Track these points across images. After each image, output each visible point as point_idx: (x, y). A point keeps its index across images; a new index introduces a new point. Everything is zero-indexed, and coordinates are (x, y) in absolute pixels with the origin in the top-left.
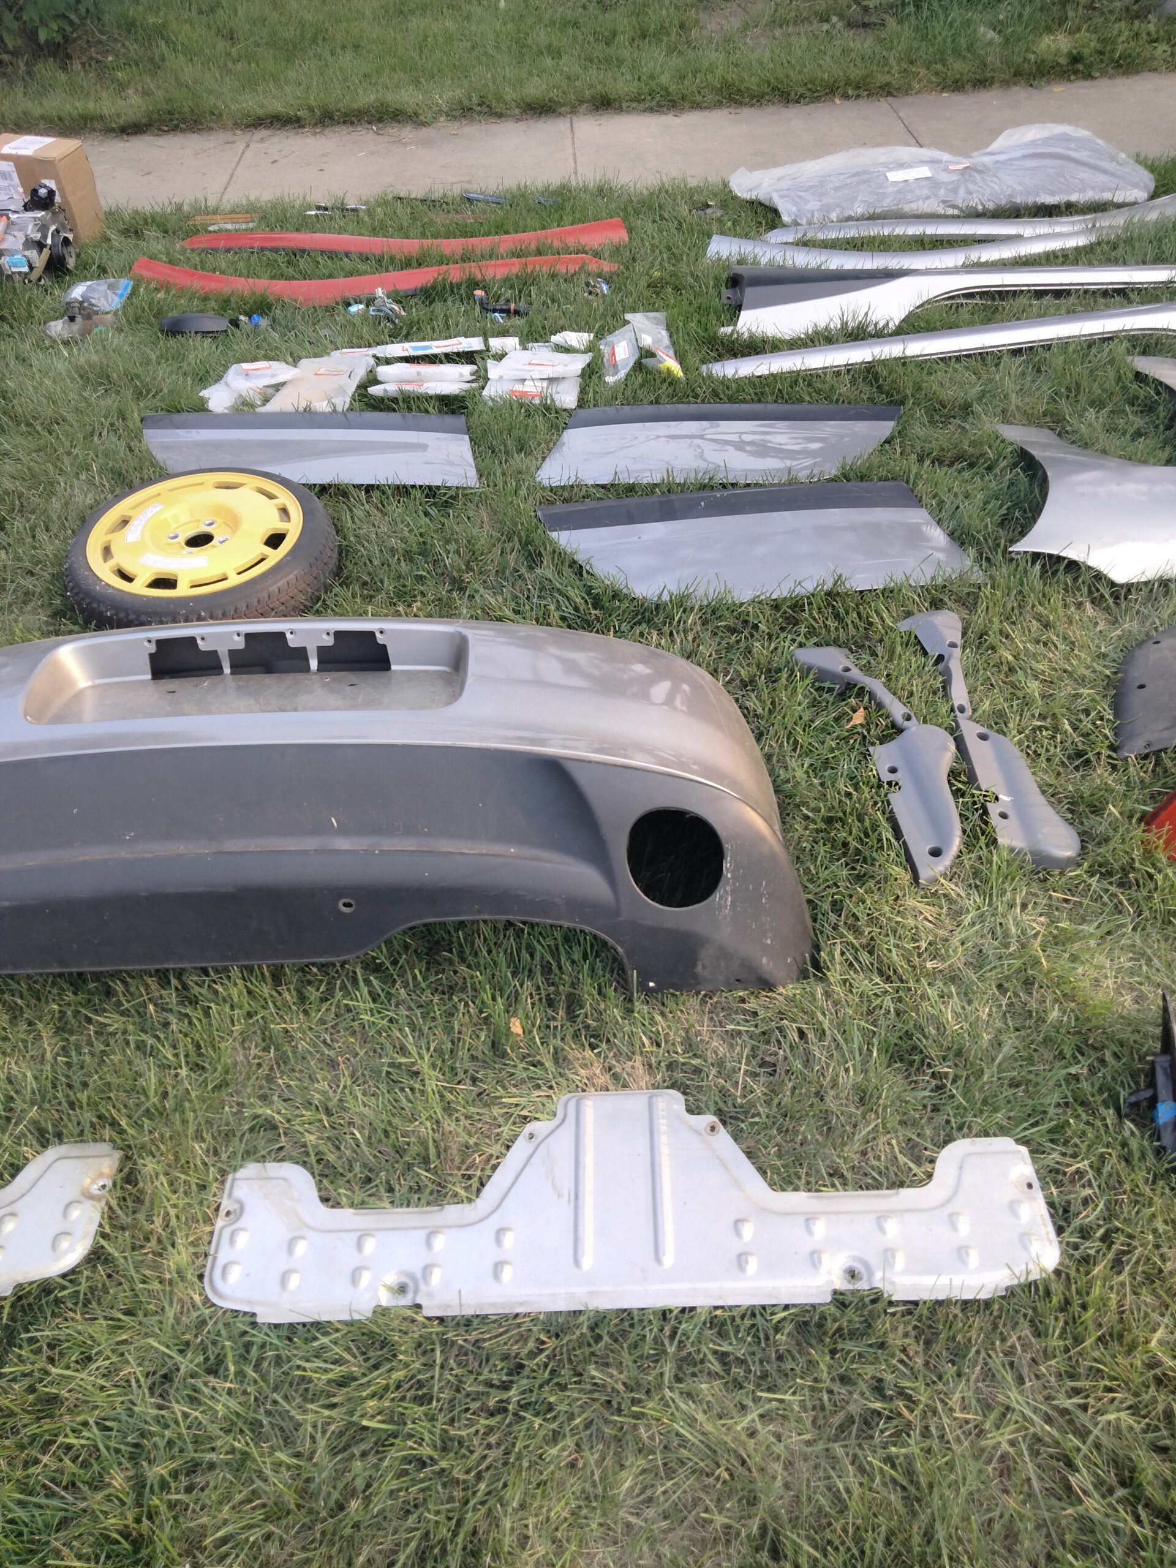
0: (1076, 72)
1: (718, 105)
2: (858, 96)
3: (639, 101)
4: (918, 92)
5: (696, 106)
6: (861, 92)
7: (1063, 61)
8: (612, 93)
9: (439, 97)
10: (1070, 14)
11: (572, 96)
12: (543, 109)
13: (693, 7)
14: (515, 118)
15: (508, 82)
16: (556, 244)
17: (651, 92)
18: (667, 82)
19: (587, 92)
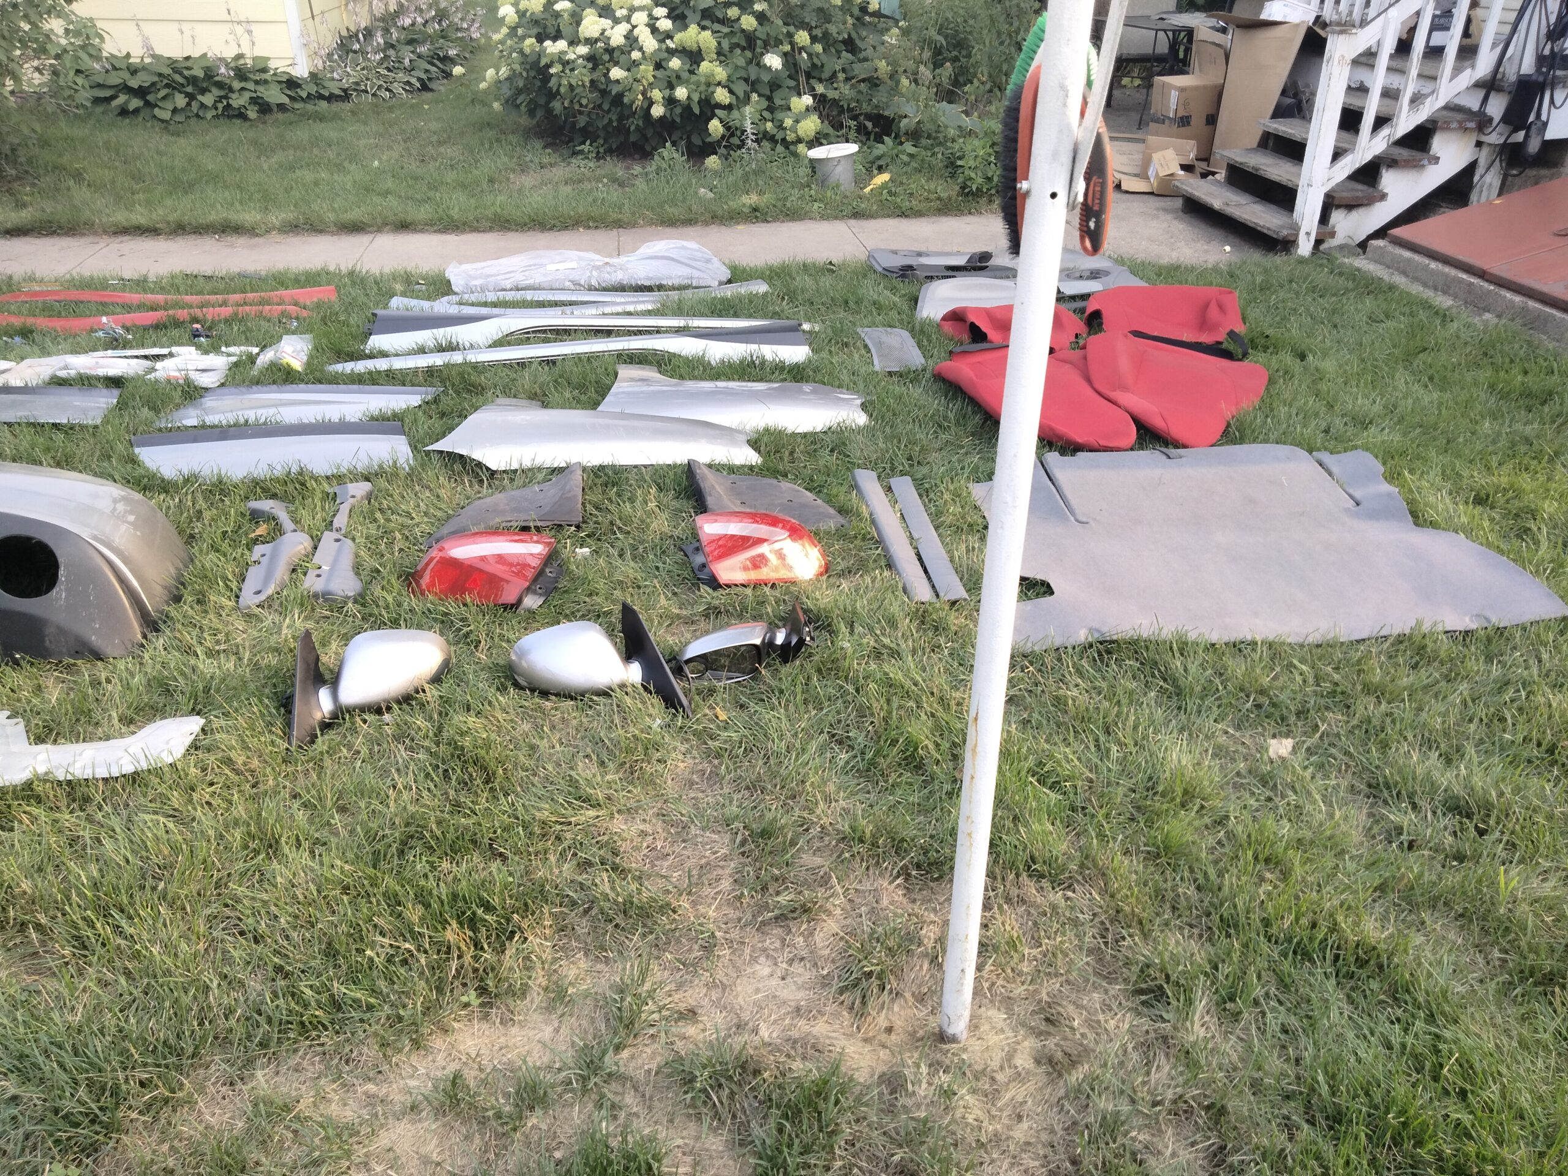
0: (757, 217)
1: (491, 229)
2: (597, 227)
3: (431, 225)
4: (642, 226)
5: (476, 230)
6: (598, 223)
8: (409, 219)
9: (275, 218)
10: (760, 182)
11: (379, 221)
12: (355, 228)
13: (514, 171)
14: (333, 234)
15: (334, 210)
16: (275, 300)
17: (441, 219)
18: (455, 213)
19: (392, 218)
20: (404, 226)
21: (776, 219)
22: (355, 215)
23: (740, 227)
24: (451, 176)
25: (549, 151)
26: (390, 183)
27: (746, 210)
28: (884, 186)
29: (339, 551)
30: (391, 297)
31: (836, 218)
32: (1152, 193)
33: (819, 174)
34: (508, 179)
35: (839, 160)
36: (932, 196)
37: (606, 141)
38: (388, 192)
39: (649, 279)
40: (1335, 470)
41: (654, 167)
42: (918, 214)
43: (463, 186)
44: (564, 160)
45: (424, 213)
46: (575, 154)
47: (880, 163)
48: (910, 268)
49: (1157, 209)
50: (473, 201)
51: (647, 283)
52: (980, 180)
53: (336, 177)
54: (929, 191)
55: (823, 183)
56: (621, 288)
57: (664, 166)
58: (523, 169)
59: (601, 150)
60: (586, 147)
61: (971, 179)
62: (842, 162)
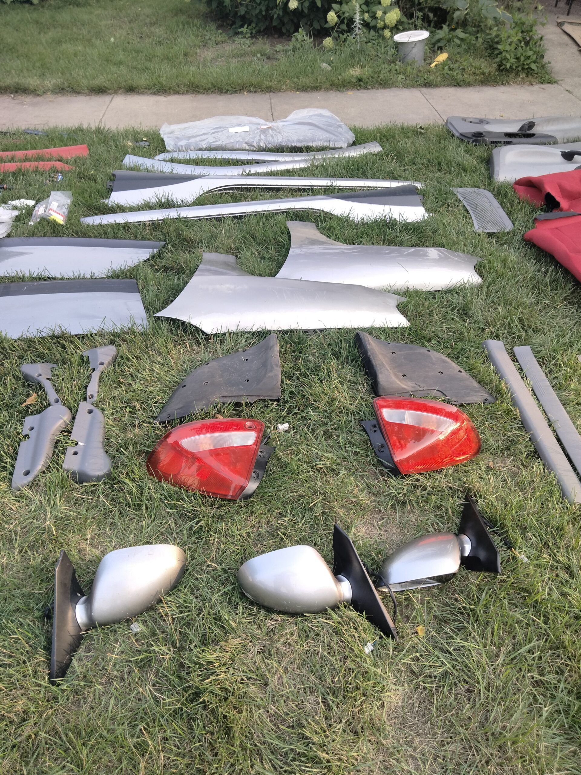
0: (360, 85)
1: (187, 92)
2: (255, 92)
3: (149, 89)
4: (285, 91)
5: (177, 93)
6: (257, 89)
7: (354, 80)
8: (134, 85)
9: (49, 83)
10: (362, 59)
11: (115, 85)
12: (100, 91)
13: (199, 46)
14: (87, 95)
15: (86, 77)
16: (48, 156)
17: (155, 85)
18: (163, 80)
19: (123, 84)
20: (131, 90)
21: (373, 87)
22: (101, 81)
23: (350, 93)
24: (159, 51)
25: (220, 31)
26: (121, 56)
28: (444, 64)
29: (92, 425)
30: (125, 154)
31: (413, 86)
33: (401, 54)
34: (196, 53)
35: (416, 43)
36: (478, 72)
37: (257, 24)
38: (120, 63)
39: (299, 141)
41: (291, 47)
42: (468, 84)
43: (168, 58)
44: (230, 38)
45: (142, 80)
46: (237, 33)
47: (439, 44)
48: (480, 134)
50: (174, 70)
51: (299, 145)
52: (513, 60)
53: (87, 50)
54: (475, 68)
55: (403, 60)
56: (280, 150)
57: (298, 45)
58: (205, 45)
59: (254, 32)
60: (244, 29)
61: (505, 59)
62: (418, 45)
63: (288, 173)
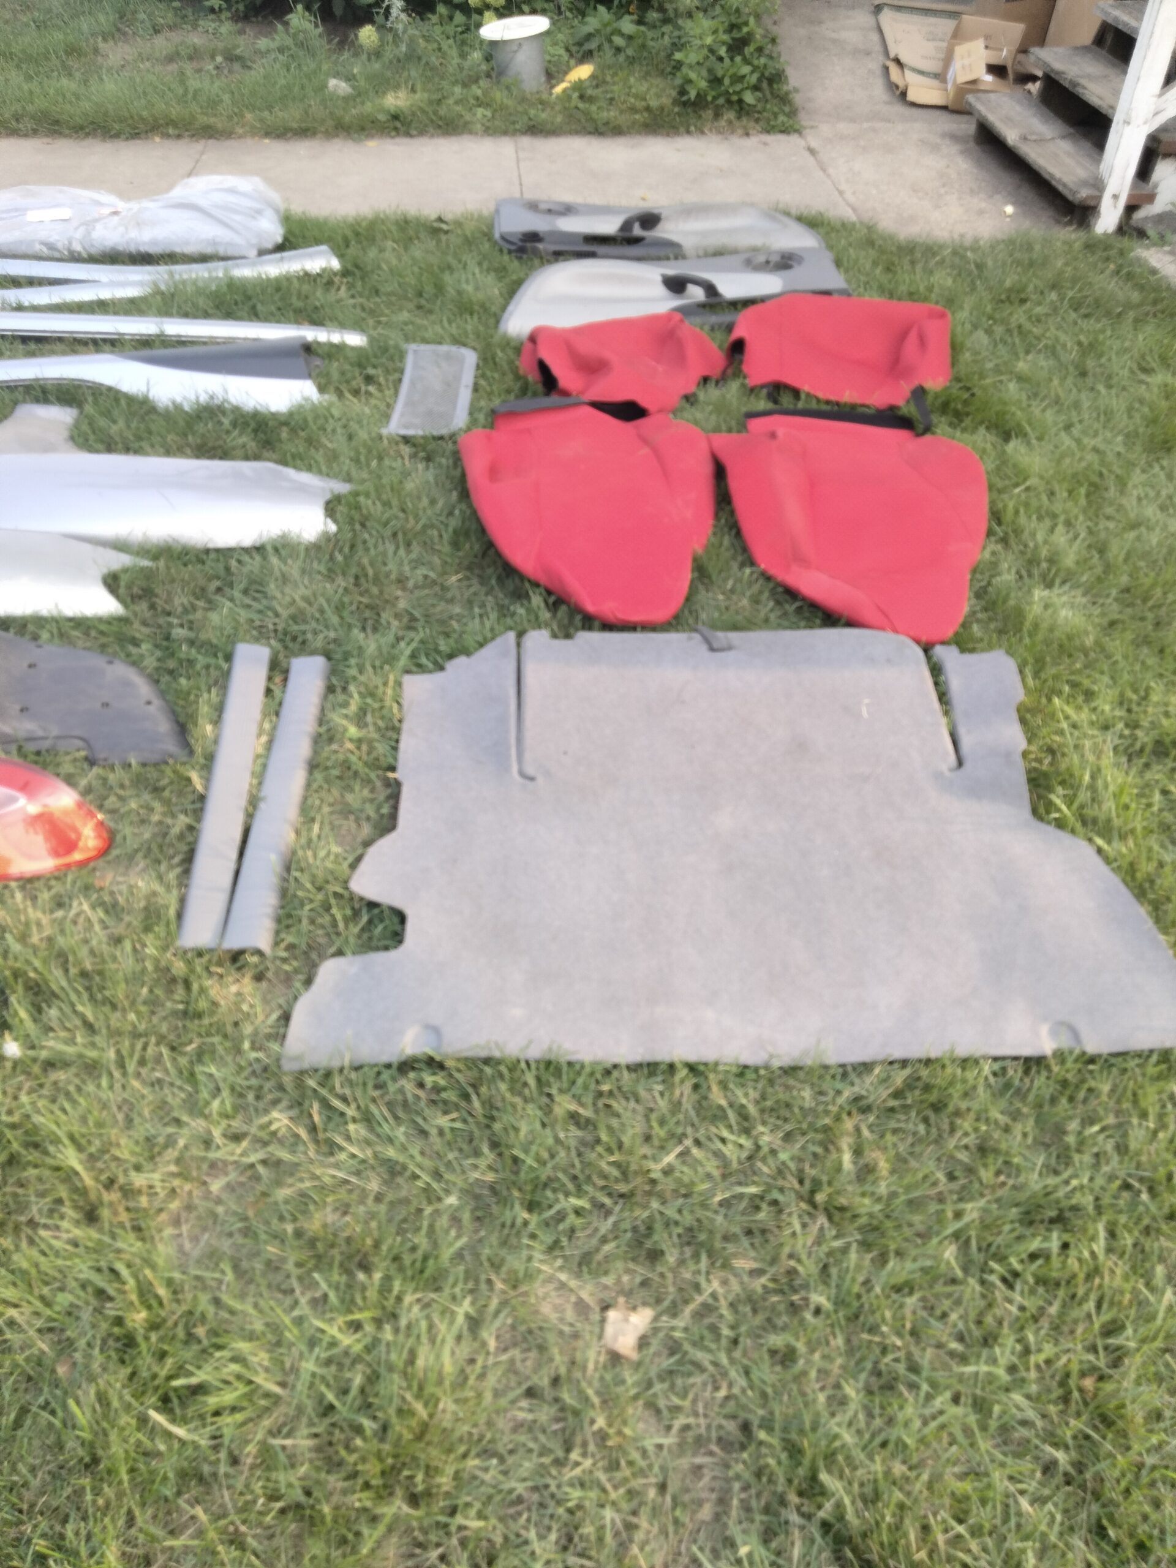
0: (396, 129)
1: (35, 132)
2: (179, 137)
4: (240, 137)
6: (183, 132)
7: (385, 117)
10: (413, 74)
13: (110, 37)
21: (422, 133)
23: (372, 144)
27: (382, 117)
28: (578, 86)
31: (505, 133)
32: (944, 108)
33: (495, 65)
35: (520, 43)
36: (639, 105)
39: (157, 241)
40: (955, 683)
41: (277, 43)
42: (613, 130)
44: (190, 21)
47: (588, 46)
48: (533, 237)
49: (944, 135)
52: (703, 84)
54: (637, 96)
55: (499, 78)
56: (112, 258)
57: (288, 41)
58: (127, 32)
61: (690, 81)
62: (525, 47)
63: (101, 307)
